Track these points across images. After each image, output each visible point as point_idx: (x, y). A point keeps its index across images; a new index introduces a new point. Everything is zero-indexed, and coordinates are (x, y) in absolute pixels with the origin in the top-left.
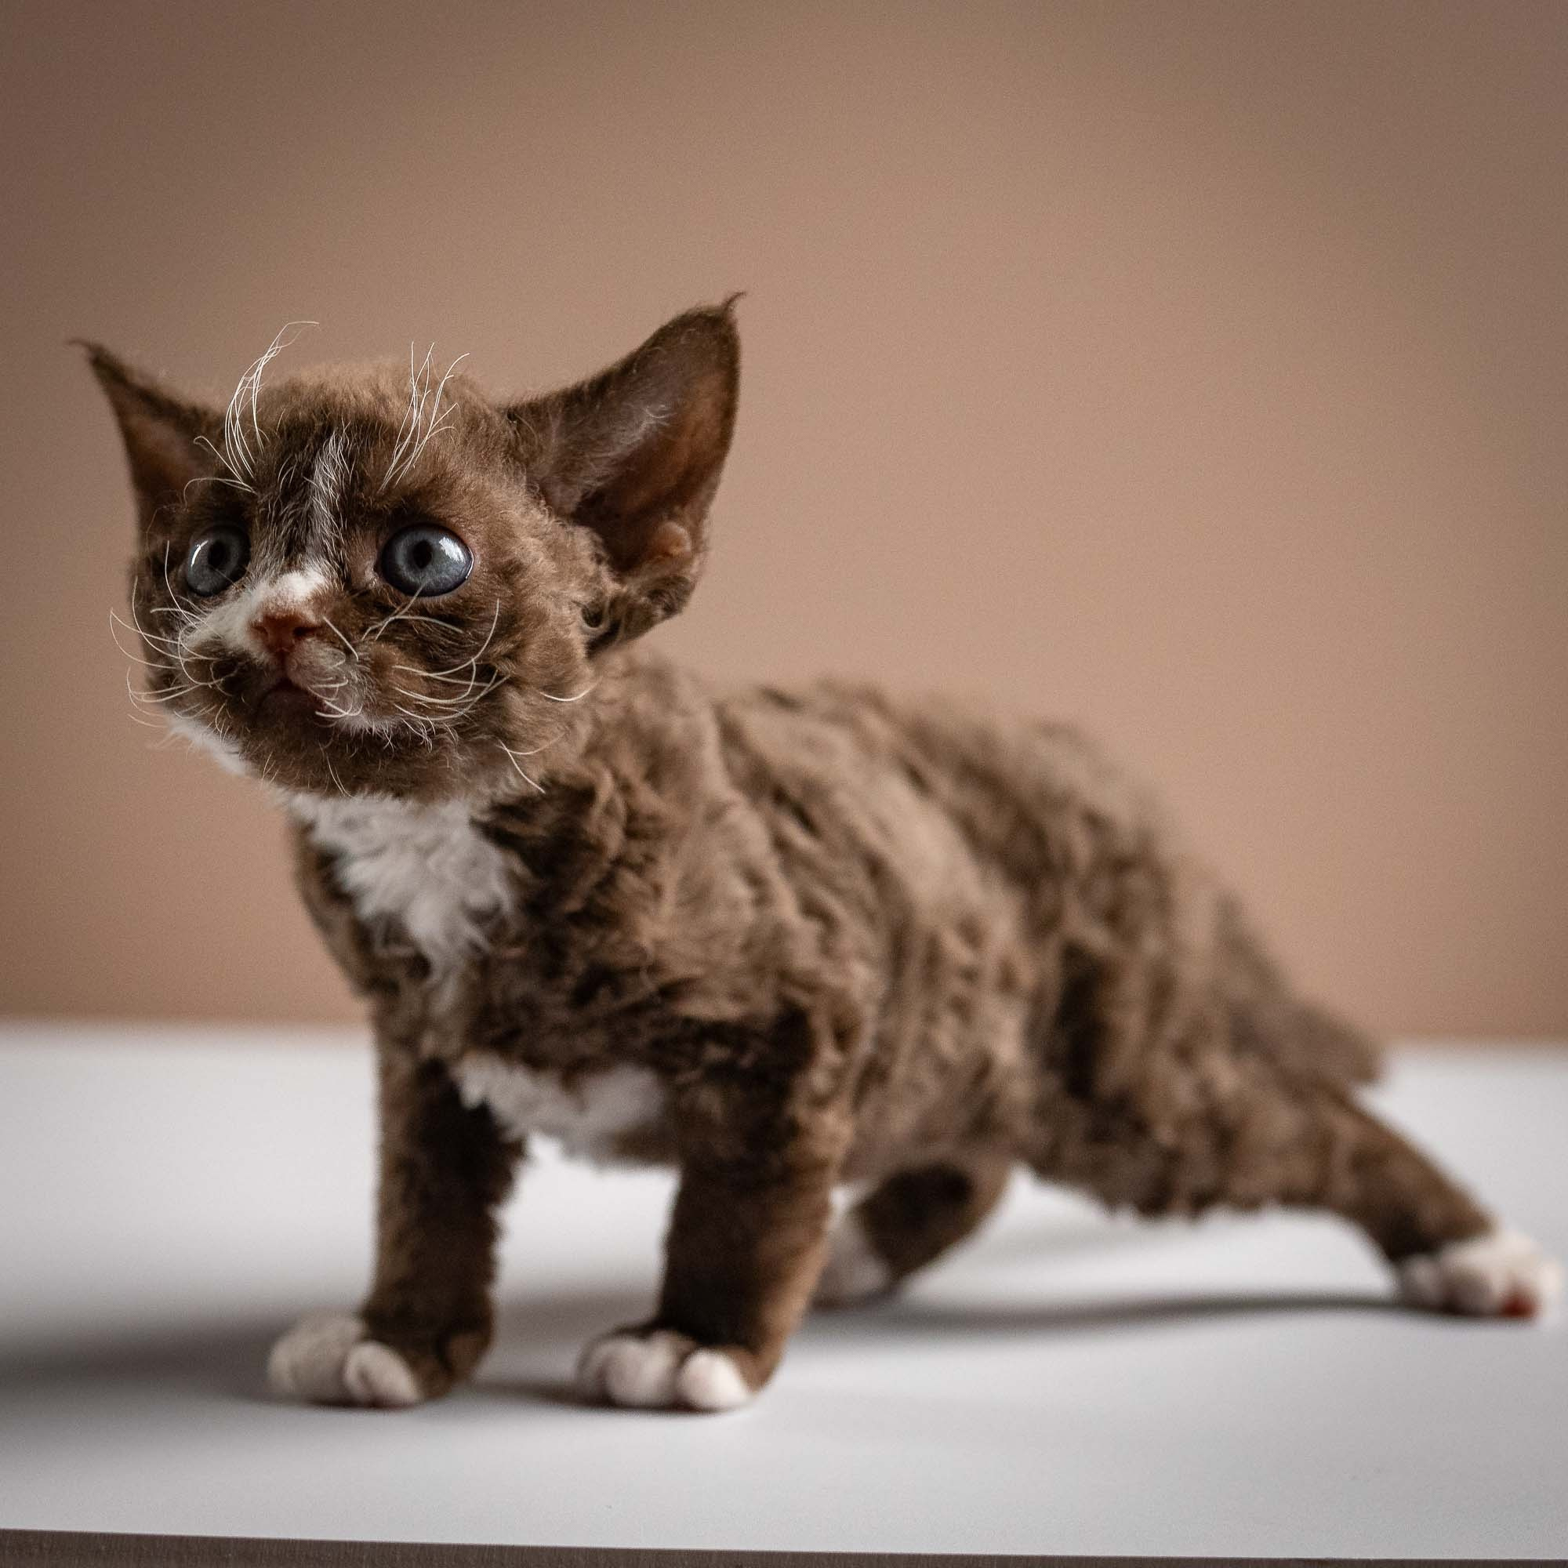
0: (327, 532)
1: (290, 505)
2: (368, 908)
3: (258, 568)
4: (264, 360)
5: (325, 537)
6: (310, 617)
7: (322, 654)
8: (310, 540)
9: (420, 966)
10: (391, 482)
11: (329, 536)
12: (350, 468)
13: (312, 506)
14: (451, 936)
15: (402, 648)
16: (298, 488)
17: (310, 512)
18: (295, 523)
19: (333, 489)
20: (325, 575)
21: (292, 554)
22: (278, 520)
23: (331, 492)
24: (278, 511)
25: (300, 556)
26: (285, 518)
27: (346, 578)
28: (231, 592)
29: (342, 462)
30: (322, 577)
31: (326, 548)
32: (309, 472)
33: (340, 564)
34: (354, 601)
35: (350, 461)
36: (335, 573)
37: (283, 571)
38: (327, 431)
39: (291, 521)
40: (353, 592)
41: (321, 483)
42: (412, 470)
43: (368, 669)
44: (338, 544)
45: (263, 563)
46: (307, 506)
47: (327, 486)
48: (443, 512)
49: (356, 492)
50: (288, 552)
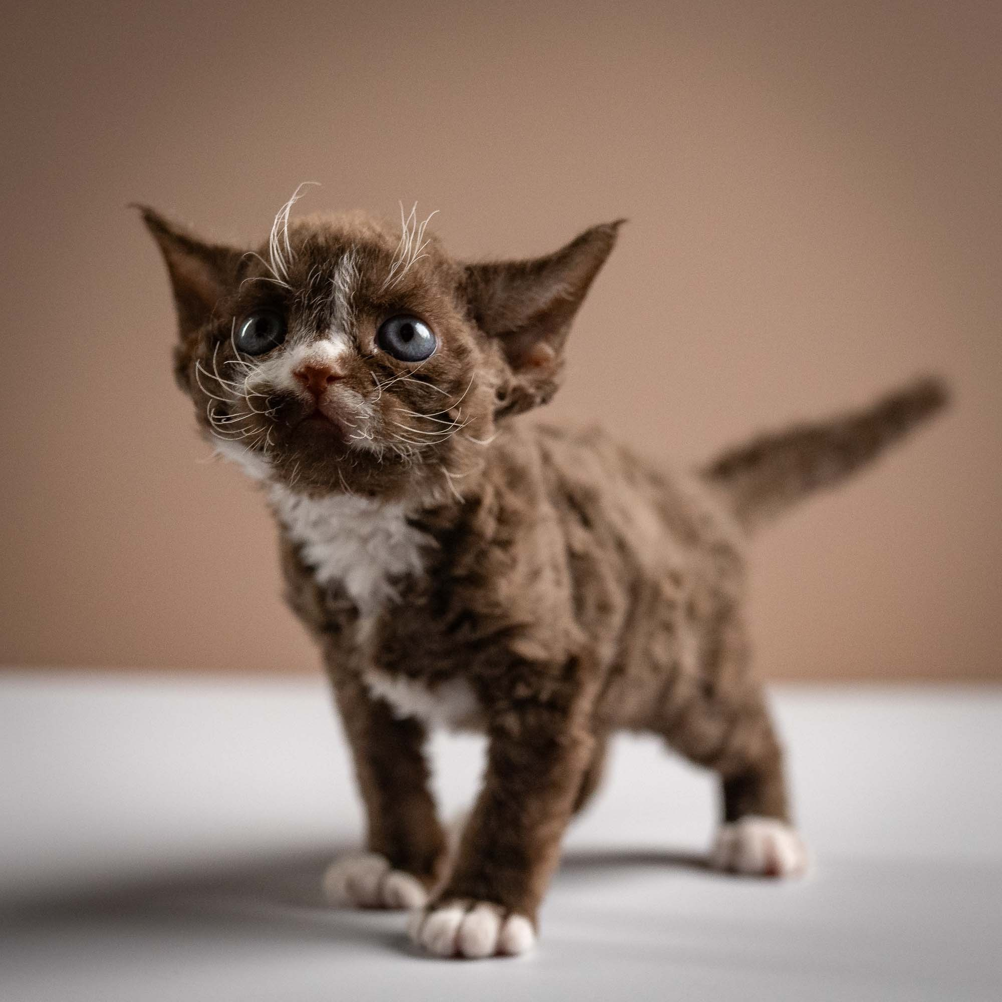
0: (345, 316)
1: (319, 298)
2: (323, 575)
3: (295, 338)
4: (290, 203)
5: (344, 320)
6: (337, 370)
7: (346, 394)
8: (333, 320)
9: (354, 612)
10: (388, 288)
11: (346, 318)
12: (360, 275)
13: (333, 298)
14: (375, 592)
15: (399, 397)
16: (325, 287)
17: (333, 302)
18: (322, 310)
19: (349, 288)
20: (345, 344)
21: (321, 329)
22: (310, 307)
23: (347, 290)
24: (309, 300)
25: (327, 331)
26: (314, 306)
27: (358, 346)
28: (275, 353)
29: (354, 271)
30: (343, 345)
31: (344, 325)
32: (332, 276)
33: (354, 337)
34: (365, 362)
35: (360, 272)
36: (351, 343)
37: (316, 340)
38: (342, 251)
39: (319, 308)
40: (363, 356)
41: (340, 283)
42: (401, 281)
43: (378, 409)
44: (352, 324)
45: (299, 334)
46: (330, 299)
47: (344, 286)
48: (420, 309)
49: (364, 291)
50: (318, 327)
